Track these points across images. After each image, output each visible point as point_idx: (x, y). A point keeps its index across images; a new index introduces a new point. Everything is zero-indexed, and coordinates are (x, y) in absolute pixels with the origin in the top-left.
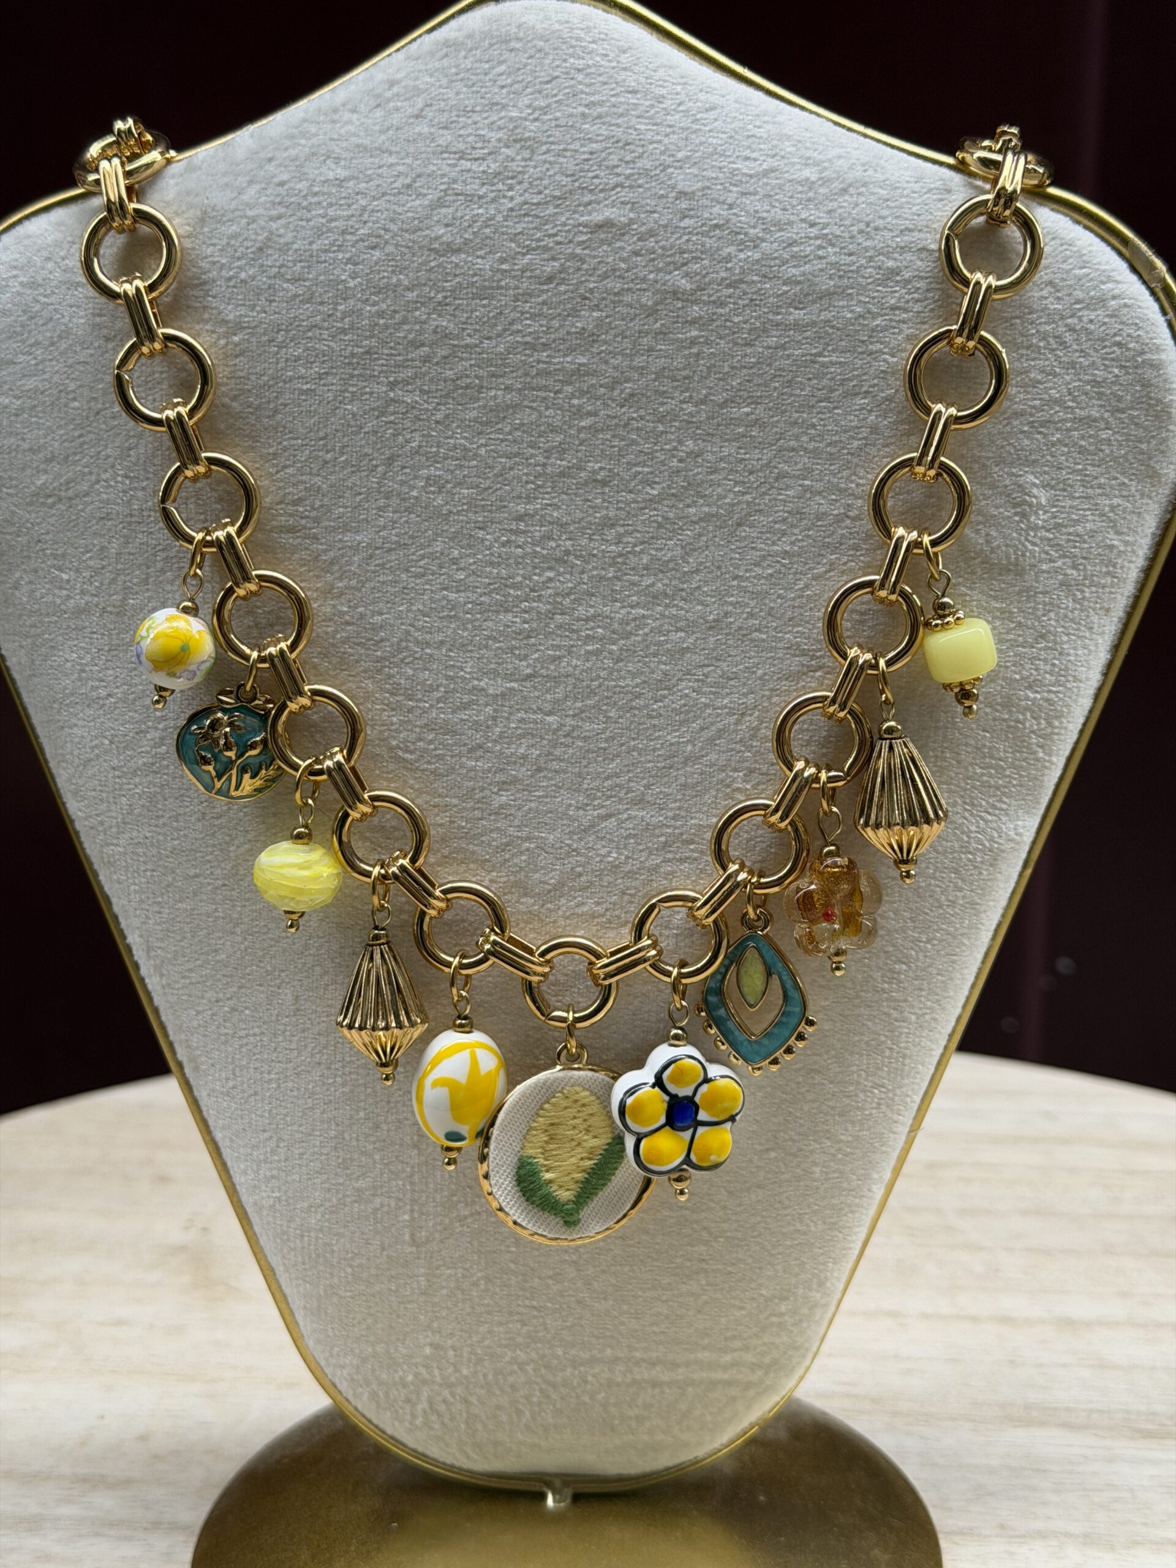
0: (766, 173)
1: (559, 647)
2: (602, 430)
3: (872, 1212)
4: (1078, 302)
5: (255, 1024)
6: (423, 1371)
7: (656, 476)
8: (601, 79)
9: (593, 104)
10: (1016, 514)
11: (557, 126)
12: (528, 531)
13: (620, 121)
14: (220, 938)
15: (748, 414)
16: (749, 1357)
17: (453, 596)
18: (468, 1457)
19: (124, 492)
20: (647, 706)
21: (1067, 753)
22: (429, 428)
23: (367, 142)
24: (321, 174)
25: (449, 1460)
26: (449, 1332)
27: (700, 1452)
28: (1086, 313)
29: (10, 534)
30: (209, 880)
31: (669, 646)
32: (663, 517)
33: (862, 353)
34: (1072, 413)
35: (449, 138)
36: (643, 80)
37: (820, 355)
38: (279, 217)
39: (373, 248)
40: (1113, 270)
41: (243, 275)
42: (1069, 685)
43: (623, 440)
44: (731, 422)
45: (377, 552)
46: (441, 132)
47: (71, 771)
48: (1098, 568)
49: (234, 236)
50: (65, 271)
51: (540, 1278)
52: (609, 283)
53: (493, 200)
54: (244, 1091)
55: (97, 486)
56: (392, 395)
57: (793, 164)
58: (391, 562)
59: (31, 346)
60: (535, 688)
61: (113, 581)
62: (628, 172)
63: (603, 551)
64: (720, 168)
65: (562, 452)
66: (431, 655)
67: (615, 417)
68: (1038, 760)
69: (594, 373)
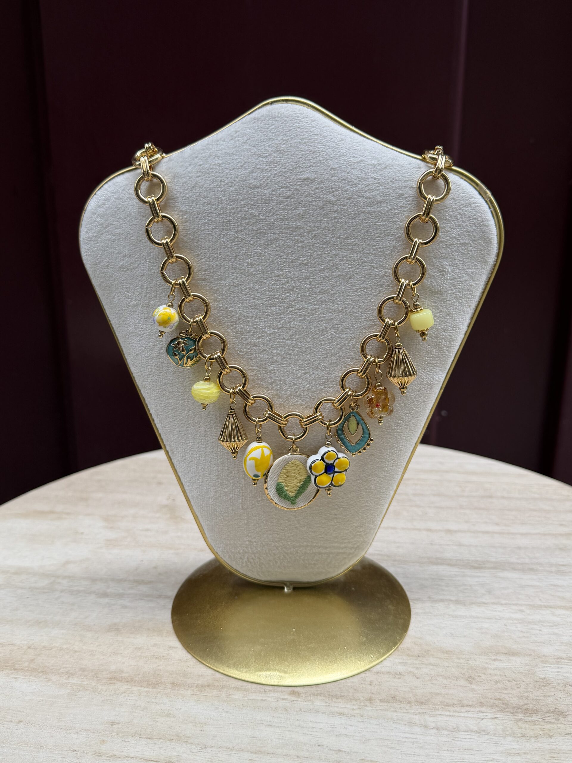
0: (360, 162)
1: (291, 318)
2: (305, 247)
3: (390, 499)
4: (462, 205)
5: (192, 439)
6: (246, 549)
7: (323, 262)
8: (306, 130)
9: (303, 139)
10: (440, 275)
11: (291, 146)
12: (281, 280)
13: (312, 144)
14: (180, 412)
15: (353, 242)
16: (350, 545)
18: (260, 576)
19: (149, 267)
20: (319, 337)
21: (455, 353)
22: (249, 246)
23: (228, 151)
24: (213, 162)
25: (254, 577)
26: (254, 537)
27: (334, 575)
28: (464, 208)
29: (112, 280)
30: (177, 393)
31: (326, 318)
32: (325, 275)
33: (390, 222)
34: (460, 241)
35: (255, 150)
36: (320, 131)
37: (377, 222)
38: (199, 176)
39: (230, 187)
40: (473, 194)
41: (188, 196)
42: (456, 331)
43: (312, 250)
44: (348, 244)
45: (232, 287)
46: (253, 148)
47: (132, 357)
48: (467, 292)
49: (185, 183)
50: (129, 194)
51: (283, 520)
52: (308, 198)
53: (270, 171)
54: (188, 460)
55: (140, 265)
56: (236, 235)
57: (369, 159)
58: (236, 290)
59: (118, 219)
60: (283, 331)
61: (145, 296)
62: (314, 161)
63: (305, 287)
64: (345, 160)
65: (292, 254)
66: (249, 321)
67: (309, 243)
68: (446, 355)
69: (303, 228)
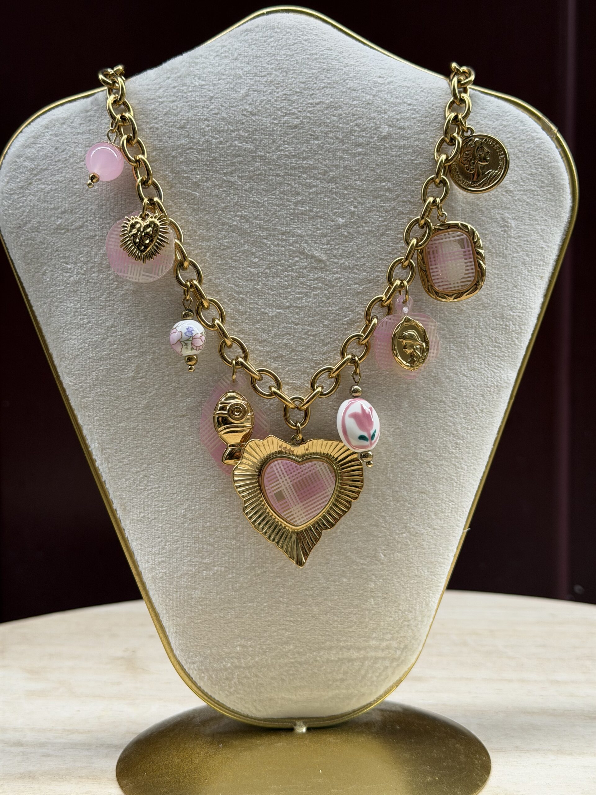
0: (389, 83)
1: (301, 293)
2: (320, 193)
4: (522, 140)
5: (155, 483)
6: (236, 661)
7: (344, 214)
8: (315, 44)
9: (313, 54)
10: (502, 231)
11: (297, 63)
12: (286, 240)
13: (324, 61)
15: (384, 186)
16: (394, 644)
17: (252, 270)
18: (256, 710)
22: (242, 193)
23: (212, 70)
24: (192, 83)
26: (249, 637)
28: (526, 145)
29: (43, 248)
30: (135, 411)
32: (348, 232)
36: (334, 46)
37: (415, 160)
38: (173, 101)
39: (217, 114)
41: (157, 126)
42: (527, 310)
43: (329, 198)
44: (377, 189)
45: (218, 250)
46: (246, 65)
48: (537, 257)
49: (153, 110)
52: (322, 129)
53: (270, 93)
54: (149, 518)
55: (86, 223)
56: (225, 178)
57: (399, 80)
58: (224, 254)
60: (291, 312)
62: (329, 81)
64: (369, 80)
65: (302, 203)
67: (325, 188)
69: (315, 168)
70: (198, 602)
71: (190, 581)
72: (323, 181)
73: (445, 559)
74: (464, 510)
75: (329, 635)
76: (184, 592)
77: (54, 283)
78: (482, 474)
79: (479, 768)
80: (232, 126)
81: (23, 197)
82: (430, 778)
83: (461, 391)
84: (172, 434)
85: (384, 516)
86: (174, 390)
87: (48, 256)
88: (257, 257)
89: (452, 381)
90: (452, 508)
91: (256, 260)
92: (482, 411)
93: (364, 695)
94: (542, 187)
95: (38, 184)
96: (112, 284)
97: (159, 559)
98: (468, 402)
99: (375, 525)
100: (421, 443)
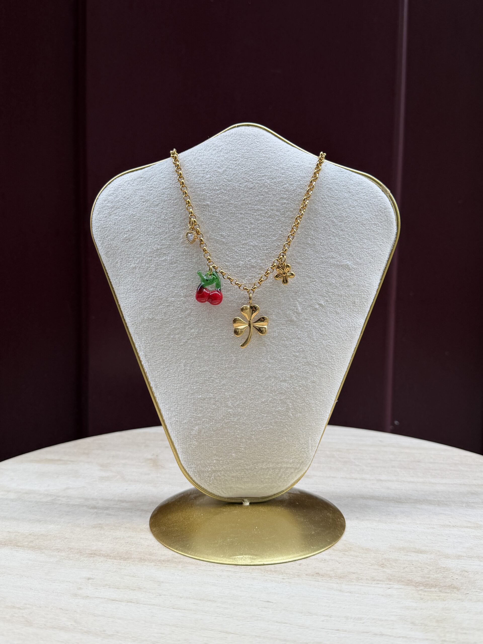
5: (173, 374)
6: (213, 467)
8: (263, 144)
9: (261, 149)
12: (245, 248)
17: (226, 264)
26: (220, 456)
28: (373, 199)
30: (163, 336)
35: (228, 156)
36: (272, 145)
39: (210, 180)
42: (371, 287)
46: (226, 155)
48: (377, 259)
55: (140, 237)
62: (269, 164)
63: (263, 253)
64: (291, 164)
65: (254, 229)
67: (266, 221)
69: (261, 210)
70: (194, 436)
71: (190, 426)
72: (265, 217)
73: (324, 417)
74: (335, 391)
75: (262, 455)
76: (187, 431)
77: (122, 267)
78: (345, 373)
79: (339, 526)
80: (218, 187)
81: (106, 222)
82: (314, 532)
83: (335, 329)
84: (183, 349)
85: (293, 394)
86: (184, 326)
87: (119, 254)
88: (229, 257)
89: (331, 324)
90: (329, 390)
91: (229, 258)
92: (346, 340)
93: (280, 486)
94: (381, 222)
95: (114, 216)
96: (152, 269)
97: (174, 414)
98: (339, 335)
99: (288, 399)
100: (313, 356)
